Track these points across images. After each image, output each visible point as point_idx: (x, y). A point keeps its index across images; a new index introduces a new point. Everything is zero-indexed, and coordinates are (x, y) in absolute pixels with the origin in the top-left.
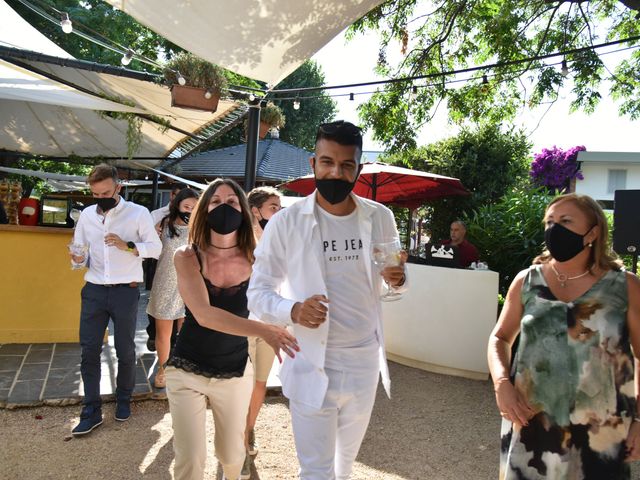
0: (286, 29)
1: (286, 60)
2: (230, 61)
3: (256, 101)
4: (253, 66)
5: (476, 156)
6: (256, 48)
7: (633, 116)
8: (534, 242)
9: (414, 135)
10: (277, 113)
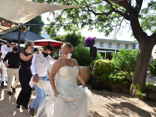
0: (25, 16)
1: (26, 20)
2: (13, 20)
3: (20, 26)
4: (19, 21)
5: (70, 39)
6: (19, 18)
7: (100, 32)
8: (79, 56)
9: (56, 34)
10: (25, 28)
